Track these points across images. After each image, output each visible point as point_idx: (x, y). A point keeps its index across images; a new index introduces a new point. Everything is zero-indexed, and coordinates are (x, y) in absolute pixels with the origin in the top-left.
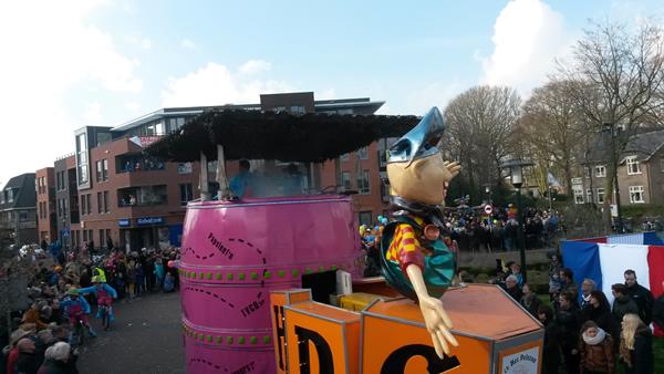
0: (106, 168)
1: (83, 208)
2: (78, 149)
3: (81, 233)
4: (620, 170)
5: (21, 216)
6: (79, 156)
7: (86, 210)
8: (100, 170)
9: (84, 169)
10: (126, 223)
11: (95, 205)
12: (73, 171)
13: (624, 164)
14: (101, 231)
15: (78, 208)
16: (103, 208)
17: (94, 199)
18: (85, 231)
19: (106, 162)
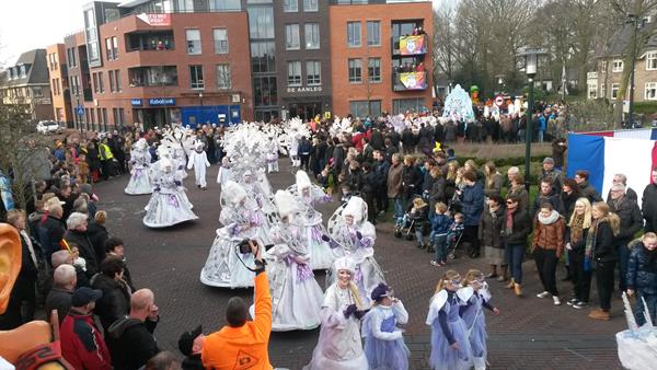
0: (116, 46)
1: (96, 87)
2: (87, 25)
3: (95, 110)
4: (639, 66)
5: (35, 92)
6: (88, 32)
7: (99, 88)
8: (109, 47)
9: (95, 47)
10: (139, 103)
11: (106, 83)
12: (83, 49)
13: (644, 59)
14: (115, 109)
15: (90, 85)
16: (115, 87)
17: (105, 77)
18: (99, 109)
19: (115, 39)
